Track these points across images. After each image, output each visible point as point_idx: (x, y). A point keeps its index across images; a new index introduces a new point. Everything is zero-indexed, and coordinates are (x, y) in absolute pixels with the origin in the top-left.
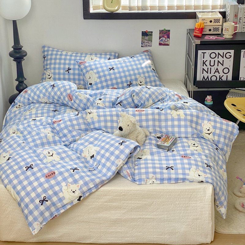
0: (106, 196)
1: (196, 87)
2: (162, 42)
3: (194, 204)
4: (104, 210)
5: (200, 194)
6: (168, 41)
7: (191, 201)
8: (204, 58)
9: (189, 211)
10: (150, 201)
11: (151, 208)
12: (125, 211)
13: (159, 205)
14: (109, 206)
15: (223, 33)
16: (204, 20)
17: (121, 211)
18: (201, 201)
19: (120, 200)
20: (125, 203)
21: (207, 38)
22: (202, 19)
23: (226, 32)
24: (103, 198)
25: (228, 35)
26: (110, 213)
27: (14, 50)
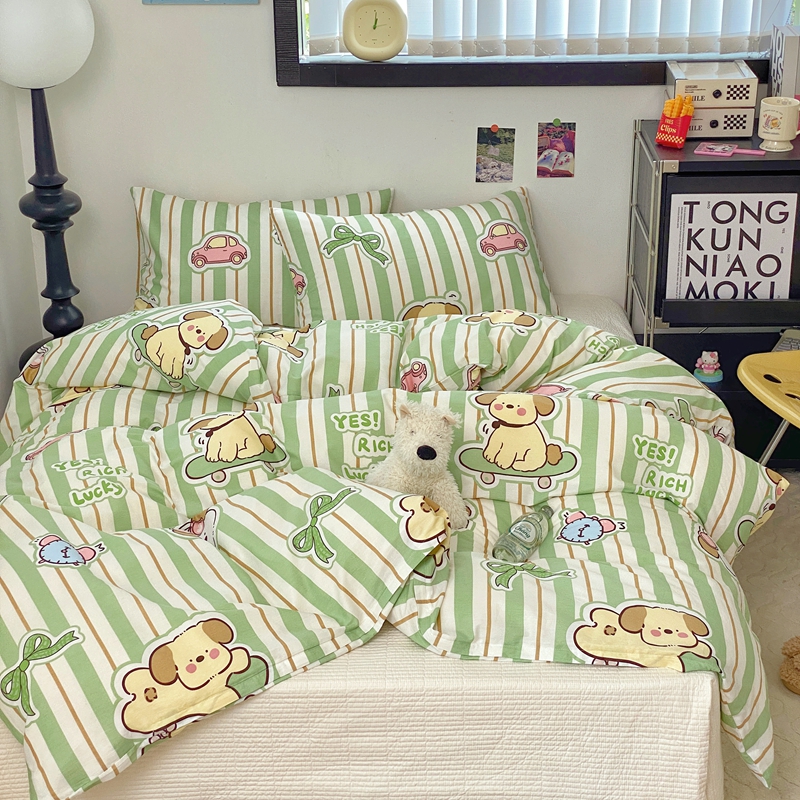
0: (335, 714)
1: (663, 321)
2: (546, 166)
3: (645, 745)
4: (329, 763)
5: (669, 708)
6: (568, 161)
7: (636, 734)
8: (690, 222)
9: (628, 768)
10: (490, 731)
11: (493, 756)
12: (401, 767)
13: (522, 747)
14: (346, 749)
15: (761, 134)
16: (691, 88)
17: (387, 765)
18: (671, 733)
19: (386, 726)
20: (403, 739)
21: (702, 152)
22: (687, 87)
23: (770, 131)
24: (326, 720)
25: (775, 143)
26: (347, 772)
27: (35, 191)
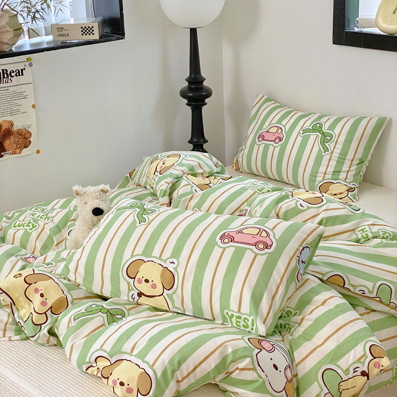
27: (188, 84)
